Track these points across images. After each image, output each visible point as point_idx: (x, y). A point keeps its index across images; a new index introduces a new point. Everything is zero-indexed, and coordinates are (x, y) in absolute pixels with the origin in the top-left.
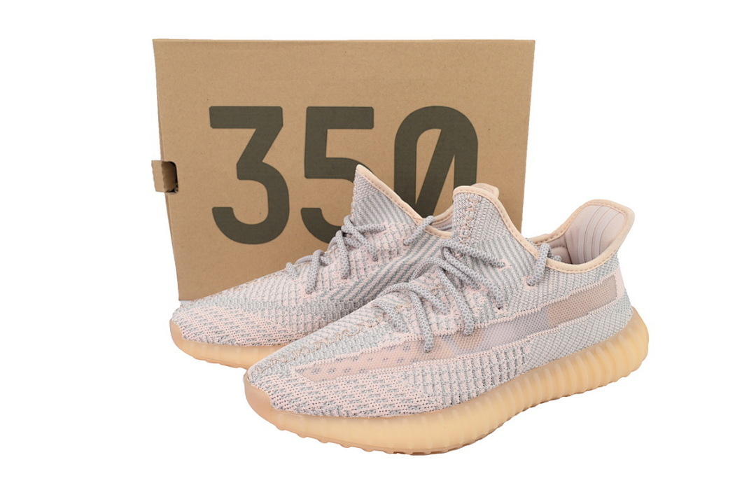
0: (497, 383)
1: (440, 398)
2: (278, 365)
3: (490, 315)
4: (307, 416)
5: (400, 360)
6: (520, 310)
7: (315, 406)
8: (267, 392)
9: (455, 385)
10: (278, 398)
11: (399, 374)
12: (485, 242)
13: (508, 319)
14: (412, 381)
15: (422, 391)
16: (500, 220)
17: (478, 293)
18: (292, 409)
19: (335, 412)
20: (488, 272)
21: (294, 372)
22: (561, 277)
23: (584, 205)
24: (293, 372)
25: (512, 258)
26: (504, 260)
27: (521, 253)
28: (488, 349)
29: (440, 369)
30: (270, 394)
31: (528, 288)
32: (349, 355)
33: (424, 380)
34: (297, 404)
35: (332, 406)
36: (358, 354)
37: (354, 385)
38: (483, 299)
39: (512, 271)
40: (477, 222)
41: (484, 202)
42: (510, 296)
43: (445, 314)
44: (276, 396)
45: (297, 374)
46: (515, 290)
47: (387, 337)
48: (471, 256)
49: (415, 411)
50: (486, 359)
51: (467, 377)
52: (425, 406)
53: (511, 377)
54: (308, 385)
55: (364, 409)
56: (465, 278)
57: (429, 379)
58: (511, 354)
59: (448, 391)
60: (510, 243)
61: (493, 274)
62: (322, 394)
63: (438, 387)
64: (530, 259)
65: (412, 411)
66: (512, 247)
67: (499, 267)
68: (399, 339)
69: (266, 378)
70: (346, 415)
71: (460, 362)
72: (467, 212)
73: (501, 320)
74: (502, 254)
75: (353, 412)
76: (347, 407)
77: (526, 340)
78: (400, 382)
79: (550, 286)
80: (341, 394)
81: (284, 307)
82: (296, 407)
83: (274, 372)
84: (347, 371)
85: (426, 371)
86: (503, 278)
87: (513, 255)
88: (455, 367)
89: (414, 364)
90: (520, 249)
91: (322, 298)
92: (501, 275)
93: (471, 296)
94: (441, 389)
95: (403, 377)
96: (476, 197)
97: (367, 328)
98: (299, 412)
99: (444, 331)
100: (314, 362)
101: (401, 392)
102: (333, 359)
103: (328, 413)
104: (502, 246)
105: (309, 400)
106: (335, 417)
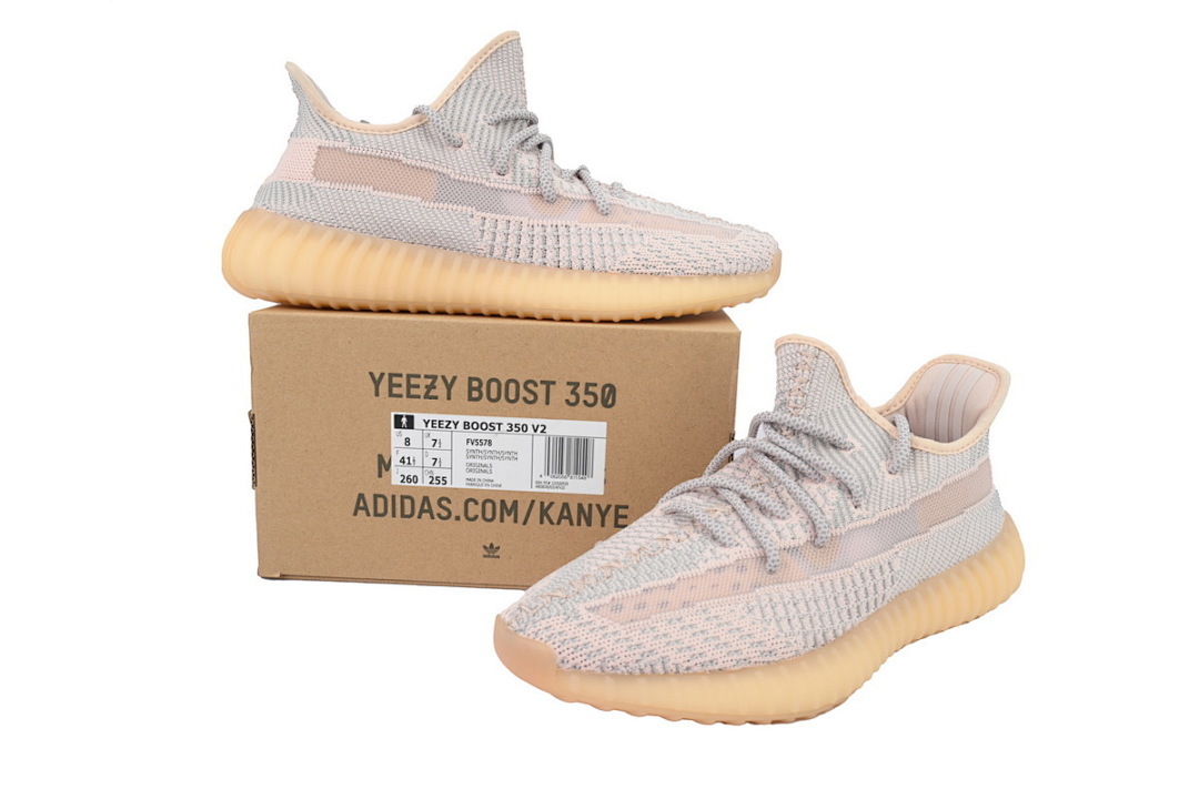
0: (864, 614)
1: (800, 638)
2: (555, 603)
3: (847, 517)
4: (615, 676)
5: (736, 586)
6: (883, 508)
7: (629, 659)
8: (550, 643)
9: (816, 619)
10: (570, 651)
11: (741, 606)
12: (823, 415)
13: (869, 521)
14: (759, 616)
15: (777, 629)
16: (840, 383)
17: (824, 487)
18: (593, 666)
19: (659, 668)
20: (831, 456)
21: (585, 611)
22: (931, 460)
23: (929, 363)
24: (583, 612)
25: (861, 437)
26: (850, 439)
27: (871, 428)
28: (850, 566)
29: (793, 597)
30: (556, 646)
31: (889, 478)
32: (660, 583)
33: (775, 613)
34: (601, 657)
35: (653, 658)
36: (674, 580)
37: (679, 625)
38: (834, 494)
39: (866, 454)
40: (814, 385)
41: (821, 356)
42: (868, 490)
43: (784, 518)
44: (565, 648)
45: (591, 615)
46: (873, 481)
47: (708, 554)
48: (807, 434)
49: (771, 659)
50: (848, 580)
51: (809, 610)
52: (783, 650)
53: (879, 606)
54: (611, 629)
55: (700, 660)
56: (803, 466)
57: (781, 612)
58: (877, 572)
59: (808, 627)
60: (854, 415)
61: (839, 459)
62: (636, 641)
63: (795, 621)
64: (885, 437)
65: (766, 659)
66: (857, 420)
67: (845, 449)
68: (728, 556)
69: (544, 622)
70: (674, 670)
71: (817, 586)
72: (800, 371)
73: (863, 522)
74: (846, 430)
75: (686, 665)
76: (676, 658)
77: (894, 551)
78: (743, 617)
79: (919, 473)
80: (664, 640)
82: (599, 663)
83: (553, 614)
84: (664, 605)
85: (775, 600)
86: (855, 464)
87: (861, 432)
88: (811, 592)
89: (758, 590)
90: (868, 423)
92: (850, 460)
93: (816, 491)
94: (800, 626)
95: (746, 610)
96: (811, 349)
97: (673, 544)
98: (603, 671)
99: (789, 543)
100: (611, 596)
101: (746, 632)
102: (639, 590)
103: (648, 670)
104: (844, 420)
105: (618, 651)
106: (659, 675)
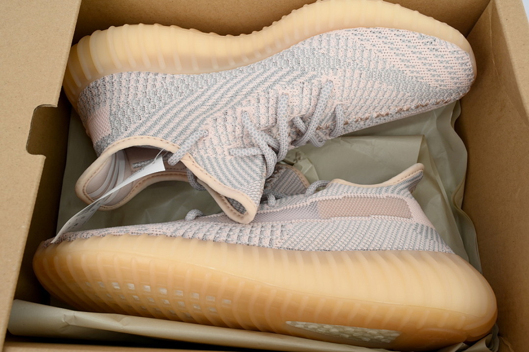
81: (359, 69)
91: (315, 73)
